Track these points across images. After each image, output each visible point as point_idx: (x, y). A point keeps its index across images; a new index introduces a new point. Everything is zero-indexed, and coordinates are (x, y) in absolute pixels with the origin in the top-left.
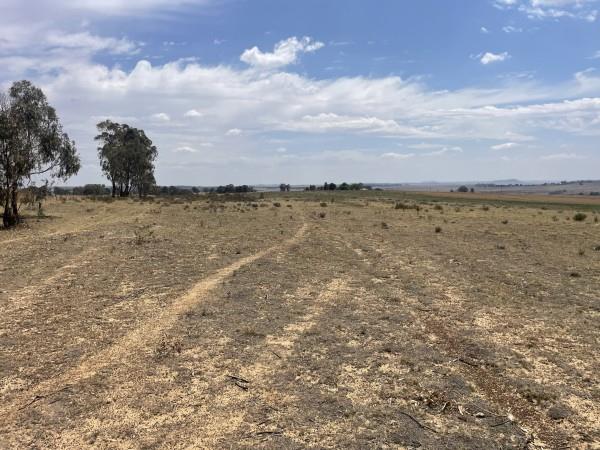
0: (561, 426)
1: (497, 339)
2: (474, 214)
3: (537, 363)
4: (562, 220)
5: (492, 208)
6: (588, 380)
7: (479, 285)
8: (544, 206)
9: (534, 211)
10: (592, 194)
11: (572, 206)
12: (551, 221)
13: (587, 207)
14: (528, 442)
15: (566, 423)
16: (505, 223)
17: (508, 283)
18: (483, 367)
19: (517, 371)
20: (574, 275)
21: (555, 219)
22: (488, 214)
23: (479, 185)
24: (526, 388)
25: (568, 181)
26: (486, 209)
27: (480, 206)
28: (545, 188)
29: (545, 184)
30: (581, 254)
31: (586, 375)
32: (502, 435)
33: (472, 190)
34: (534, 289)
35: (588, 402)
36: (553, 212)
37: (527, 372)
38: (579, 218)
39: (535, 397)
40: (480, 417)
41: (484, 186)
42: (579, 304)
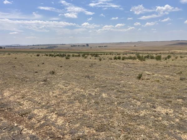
2: (5, 56)
5: (12, 54)
6: (40, 103)
11: (36, 52)
13: (40, 52)
15: (33, 119)
16: (16, 58)
18: (6, 110)
19: (18, 108)
20: (36, 72)
21: (31, 56)
24: (21, 112)
26: (9, 54)
29: (28, 46)
30: (38, 66)
32: (12, 132)
33: (4, 48)
38: (38, 55)
39: (24, 114)
40: (5, 129)
41: (8, 46)
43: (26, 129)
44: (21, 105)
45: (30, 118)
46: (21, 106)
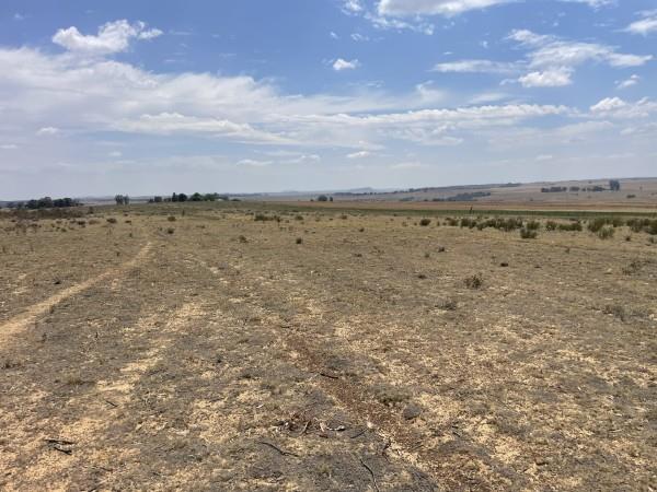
0: (414, 425)
1: (355, 347)
2: (333, 223)
3: (392, 367)
4: (410, 225)
5: (350, 217)
6: (436, 376)
7: (339, 294)
8: (395, 212)
9: (388, 218)
10: (435, 200)
11: (418, 212)
12: (401, 227)
13: (431, 212)
14: (386, 447)
15: (419, 421)
16: (362, 230)
17: (364, 289)
18: (343, 378)
19: (375, 377)
20: (421, 277)
21: (404, 224)
22: (347, 223)
23: (337, 194)
24: (383, 392)
25: (415, 188)
26: (345, 218)
27: (338, 215)
28: (395, 196)
29: (396, 192)
30: (427, 256)
31: (434, 372)
32: (362, 445)
33: (331, 200)
34: (387, 293)
35: (437, 397)
36: (404, 219)
37: (383, 377)
38: (425, 223)
39: (391, 400)
40: (341, 430)
41: (342, 194)
42: (426, 304)
43: (400, 447)
44: (381, 370)
45: (409, 417)
46: (380, 375)
